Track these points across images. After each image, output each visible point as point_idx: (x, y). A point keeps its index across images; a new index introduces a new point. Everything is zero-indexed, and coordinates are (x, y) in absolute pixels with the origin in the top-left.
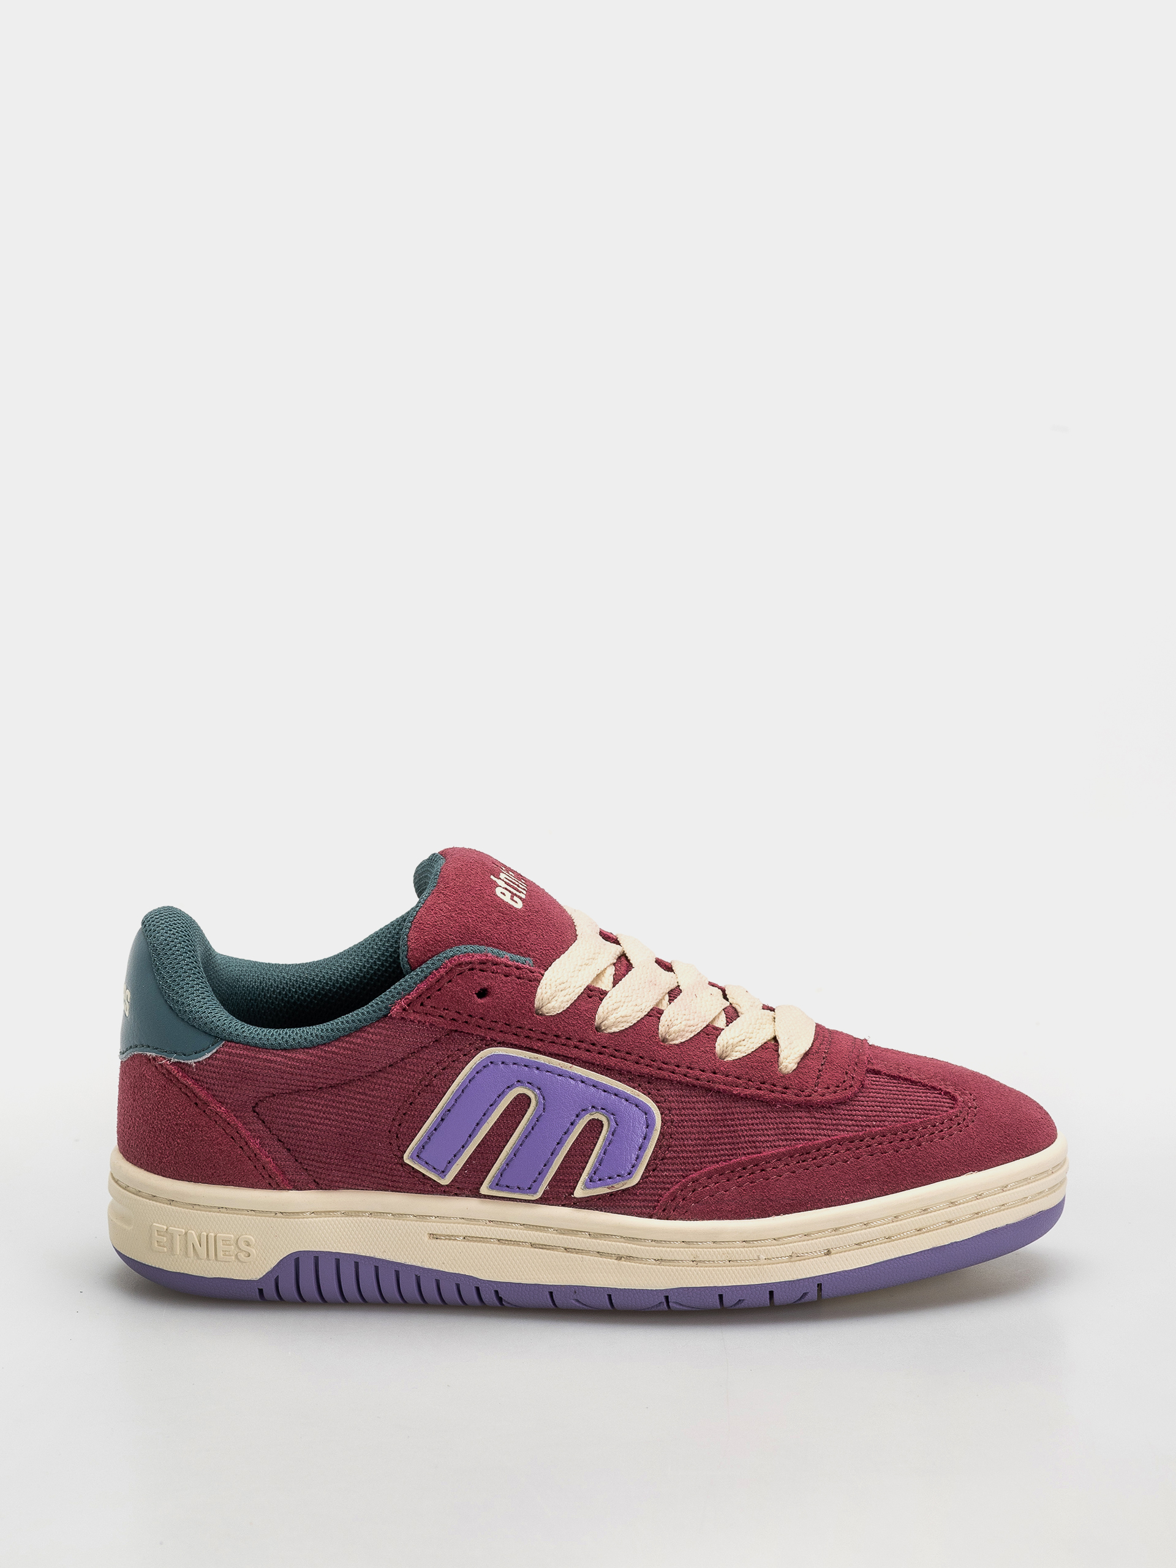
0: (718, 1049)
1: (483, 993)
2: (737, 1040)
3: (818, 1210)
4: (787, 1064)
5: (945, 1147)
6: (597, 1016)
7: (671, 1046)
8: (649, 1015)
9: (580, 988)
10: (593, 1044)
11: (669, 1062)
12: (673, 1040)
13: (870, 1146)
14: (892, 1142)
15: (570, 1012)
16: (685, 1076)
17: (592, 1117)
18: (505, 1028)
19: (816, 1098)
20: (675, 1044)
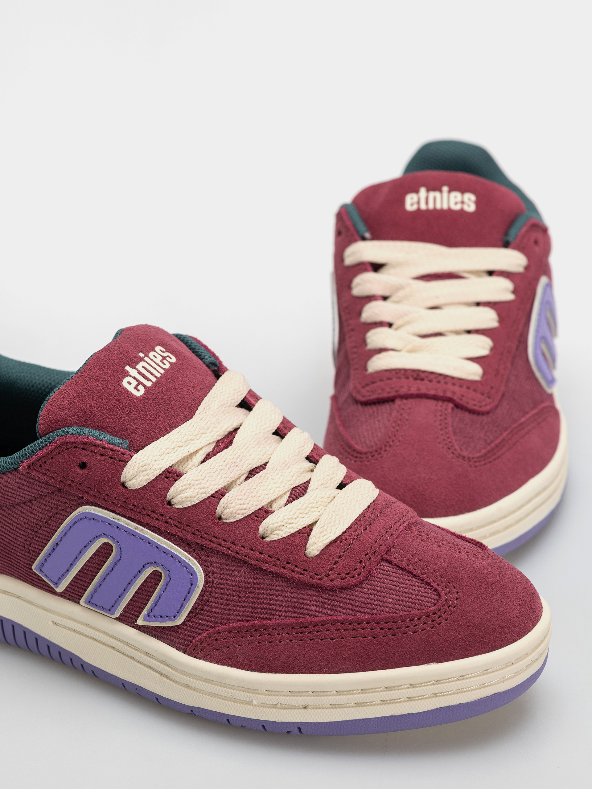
0: (261, 530)
1: (83, 466)
2: (276, 525)
3: (302, 675)
4: (311, 550)
5: (415, 640)
6: (168, 494)
7: (224, 523)
8: (212, 496)
9: (160, 470)
10: (162, 515)
11: (218, 537)
12: (226, 519)
13: (355, 630)
14: (373, 629)
15: (147, 489)
16: (229, 549)
17: (155, 569)
18: (98, 495)
19: (327, 582)
20: (226, 523)
